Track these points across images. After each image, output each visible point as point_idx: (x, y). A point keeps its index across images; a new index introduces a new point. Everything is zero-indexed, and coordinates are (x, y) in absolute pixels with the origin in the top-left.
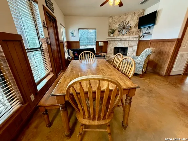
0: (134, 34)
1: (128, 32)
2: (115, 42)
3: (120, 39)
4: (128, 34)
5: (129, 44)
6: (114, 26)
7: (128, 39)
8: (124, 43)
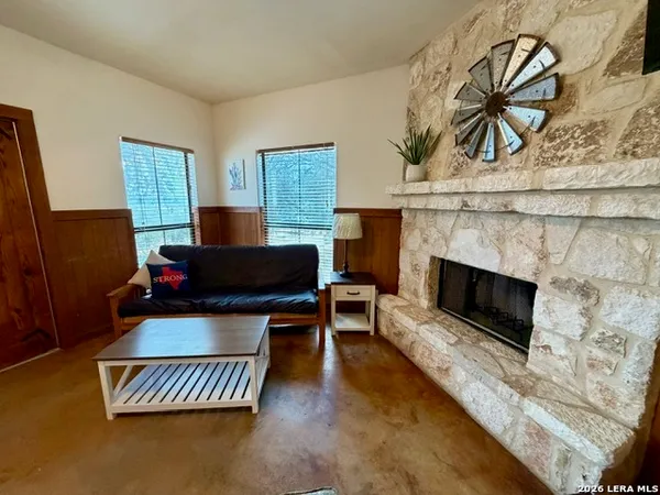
0: (610, 145)
1: (535, 139)
2: (439, 218)
3: (456, 203)
4: (532, 152)
5: (544, 256)
6: (430, 113)
7: (520, 204)
8: (500, 239)
